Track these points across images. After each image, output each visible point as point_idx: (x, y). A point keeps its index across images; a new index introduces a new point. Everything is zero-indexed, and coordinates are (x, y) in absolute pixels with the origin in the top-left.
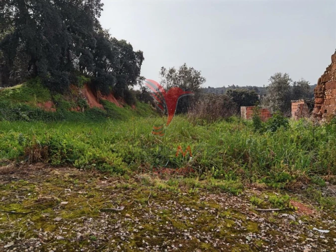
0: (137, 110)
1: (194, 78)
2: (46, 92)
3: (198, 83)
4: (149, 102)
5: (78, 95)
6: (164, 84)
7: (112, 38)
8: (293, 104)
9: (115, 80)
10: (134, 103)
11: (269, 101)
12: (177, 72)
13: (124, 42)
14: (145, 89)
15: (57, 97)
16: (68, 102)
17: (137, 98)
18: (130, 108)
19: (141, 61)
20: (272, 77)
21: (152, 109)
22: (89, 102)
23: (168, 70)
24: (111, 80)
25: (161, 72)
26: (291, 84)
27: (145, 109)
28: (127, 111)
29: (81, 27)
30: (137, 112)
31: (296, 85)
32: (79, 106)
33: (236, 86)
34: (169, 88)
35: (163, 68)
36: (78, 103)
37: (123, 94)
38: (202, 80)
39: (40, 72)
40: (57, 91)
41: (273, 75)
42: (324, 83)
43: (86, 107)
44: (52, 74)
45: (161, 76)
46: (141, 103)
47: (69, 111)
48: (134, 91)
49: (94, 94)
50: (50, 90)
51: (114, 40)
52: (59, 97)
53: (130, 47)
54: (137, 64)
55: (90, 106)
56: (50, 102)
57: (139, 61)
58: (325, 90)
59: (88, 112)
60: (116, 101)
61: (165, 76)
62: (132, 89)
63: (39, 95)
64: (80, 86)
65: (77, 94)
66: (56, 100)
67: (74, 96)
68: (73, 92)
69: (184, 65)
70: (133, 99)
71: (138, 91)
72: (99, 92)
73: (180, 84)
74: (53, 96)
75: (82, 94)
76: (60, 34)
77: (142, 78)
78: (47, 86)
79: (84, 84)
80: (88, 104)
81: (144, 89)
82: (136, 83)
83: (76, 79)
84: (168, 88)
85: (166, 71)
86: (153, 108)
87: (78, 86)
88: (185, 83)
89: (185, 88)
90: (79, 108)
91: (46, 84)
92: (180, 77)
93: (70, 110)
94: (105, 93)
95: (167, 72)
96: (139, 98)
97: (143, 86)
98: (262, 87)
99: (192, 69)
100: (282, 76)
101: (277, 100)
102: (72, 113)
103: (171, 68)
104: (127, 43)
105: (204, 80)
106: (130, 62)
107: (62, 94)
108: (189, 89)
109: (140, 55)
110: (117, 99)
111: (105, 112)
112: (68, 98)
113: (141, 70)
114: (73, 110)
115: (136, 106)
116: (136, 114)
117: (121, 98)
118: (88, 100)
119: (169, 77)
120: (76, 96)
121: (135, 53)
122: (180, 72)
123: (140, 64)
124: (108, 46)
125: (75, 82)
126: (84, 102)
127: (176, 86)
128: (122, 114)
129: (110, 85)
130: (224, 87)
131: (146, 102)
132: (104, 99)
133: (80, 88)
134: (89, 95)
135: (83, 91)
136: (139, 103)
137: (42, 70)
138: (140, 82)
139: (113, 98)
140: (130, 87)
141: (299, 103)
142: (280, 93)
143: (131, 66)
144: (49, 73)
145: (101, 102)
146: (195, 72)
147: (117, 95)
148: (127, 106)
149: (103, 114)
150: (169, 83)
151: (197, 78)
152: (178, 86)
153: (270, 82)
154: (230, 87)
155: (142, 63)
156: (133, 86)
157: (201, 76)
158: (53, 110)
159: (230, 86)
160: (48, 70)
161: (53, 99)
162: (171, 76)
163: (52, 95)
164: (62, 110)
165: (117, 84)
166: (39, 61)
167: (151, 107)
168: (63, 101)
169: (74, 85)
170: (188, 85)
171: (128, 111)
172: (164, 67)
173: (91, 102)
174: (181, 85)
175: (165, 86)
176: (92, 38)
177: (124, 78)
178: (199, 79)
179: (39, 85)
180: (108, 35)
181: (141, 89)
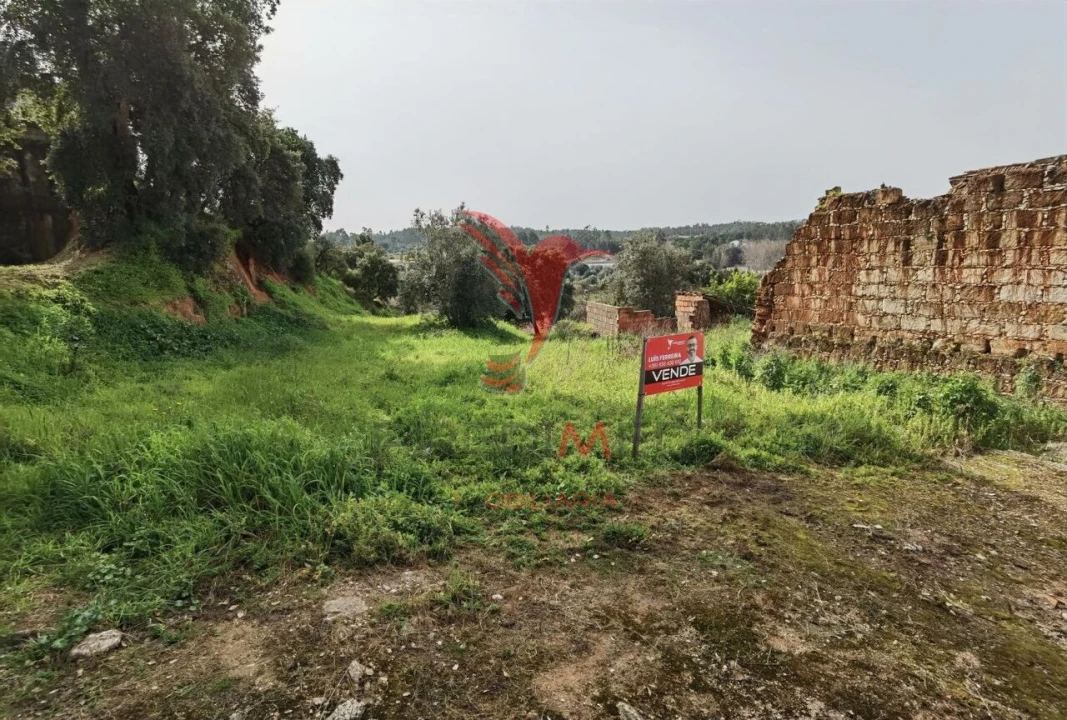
2: (175, 274)
4: (333, 272)
5: (227, 273)
8: (679, 297)
15: (200, 285)
18: (307, 293)
22: (249, 289)
30: (323, 302)
35: (417, 211)
42: (773, 285)
43: (248, 304)
47: (228, 320)
50: (181, 268)
52: (203, 286)
55: (254, 300)
56: (189, 299)
57: (331, 181)
58: (773, 294)
59: (260, 317)
63: (163, 284)
64: (226, 253)
65: (224, 271)
66: (200, 293)
68: (218, 269)
70: (310, 270)
75: (232, 272)
79: (232, 245)
80: (250, 296)
85: (425, 219)
103: (434, 212)
104: (300, 135)
109: (334, 168)
114: (229, 314)
115: (314, 285)
118: (247, 284)
131: (329, 274)
133: (227, 256)
134: (244, 272)
135: (233, 263)
141: (693, 298)
158: (201, 319)
161: (192, 291)
163: (188, 281)
172: (421, 210)
176: (261, 139)
179: (156, 258)
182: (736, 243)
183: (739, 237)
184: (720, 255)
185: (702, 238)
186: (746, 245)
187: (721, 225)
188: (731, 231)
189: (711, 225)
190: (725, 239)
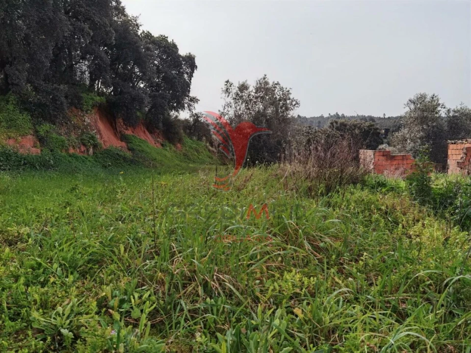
0: (184, 151)
1: (280, 100)
2: (23, 119)
3: (287, 109)
4: (204, 138)
5: (84, 125)
6: (229, 109)
7: (144, 32)
8: (451, 146)
9: (147, 100)
10: (180, 141)
11: (406, 140)
12: (252, 89)
13: (164, 39)
14: (198, 117)
15: (45, 127)
16: (63, 138)
17: (185, 132)
18: (173, 148)
19: (193, 72)
20: (410, 101)
21: (209, 150)
22: (101, 138)
23: (236, 85)
24: (141, 102)
25: (224, 89)
26: (443, 113)
27: (197, 151)
28: (167, 153)
29: (88, 8)
30: (185, 155)
31: (451, 114)
32: (84, 145)
33: (340, 114)
34: (238, 116)
35: (227, 82)
36: (81, 140)
37: (161, 125)
38: (294, 103)
39: (13, 84)
40: (45, 119)
41: (412, 98)
43: (95, 146)
44: (36, 89)
45: (224, 95)
46: (191, 139)
47: (64, 154)
48: (179, 120)
49: (111, 125)
50: (32, 116)
51: (148, 35)
52: (48, 129)
53: (174, 47)
54: (186, 76)
55: (103, 145)
56: (30, 137)
57: (189, 70)
59: (100, 155)
60: (149, 135)
61: (230, 96)
62: (177, 117)
63: (12, 124)
64: (86, 111)
65: (80, 123)
66: (42, 133)
67: (76, 127)
68: (74, 121)
69: (264, 79)
70: (177, 133)
71: (186, 120)
72: (121, 120)
73: (257, 109)
74: (37, 126)
75: (89, 124)
76: (49, 19)
77: (194, 100)
78: (26, 109)
79: (93, 106)
80: (99, 141)
81: (196, 117)
82: (183, 108)
83: (80, 99)
84: (236, 116)
85: (232, 87)
86: (210, 148)
87: (82, 111)
88: (265, 108)
89: (266, 116)
90: (83, 149)
91: (24, 105)
92: (257, 98)
93: (67, 151)
94: (130, 122)
95: (234, 90)
96: (188, 131)
97: (194, 112)
98: (382, 116)
99: (278, 84)
100: (428, 99)
101: (420, 138)
102: (70, 156)
103: (241, 83)
104: (170, 40)
105: (297, 103)
106: (174, 72)
107: (54, 124)
108: (271, 118)
109: (190, 62)
110: (151, 133)
111: (129, 154)
112: (63, 131)
113: (191, 87)
114: (71, 151)
115: (183, 144)
116: (182, 157)
117: (158, 131)
118: (100, 134)
119: (238, 97)
120: (79, 128)
121: (182, 57)
122: (258, 90)
123: (191, 76)
124: (136, 43)
125: (76, 103)
126: (93, 138)
127: (250, 113)
128: (159, 158)
129: (140, 110)
130: (322, 117)
131: (200, 139)
132: (129, 132)
133: (87, 113)
134: (101, 126)
135: (91, 119)
136: (187, 140)
137: (17, 81)
138: (189, 106)
139: (144, 132)
140: (173, 113)
141: (463, 146)
142: (425, 127)
143: (175, 78)
144: (29, 87)
145: (123, 138)
146: (282, 89)
147: (151, 127)
148: (168, 144)
149: (125, 159)
150: (238, 108)
151: (285, 100)
152: (253, 113)
153: (407, 109)
154: (331, 116)
155: (194, 75)
156: (177, 111)
157: (291, 97)
158: (36, 151)
159: (332, 114)
160: (29, 81)
161: (37, 132)
162: (242, 96)
163: (34, 125)
164: (52, 151)
165: (152, 108)
166: (11, 66)
167: (207, 147)
168: (54, 135)
169: (76, 108)
170: (270, 111)
171: (169, 153)
173: (106, 139)
174: (259, 112)
175: (231, 113)
176: (108, 29)
177: (163, 98)
178: (288, 102)
179: (11, 107)
180: (137, 25)
181: (190, 117)
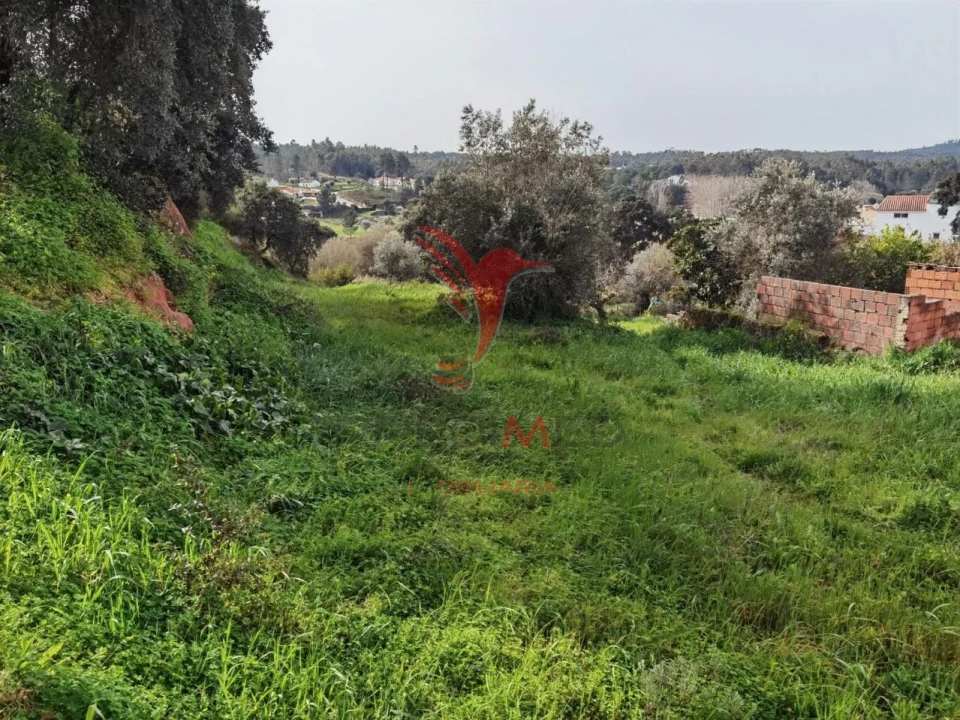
98: (411, 151)
182: (676, 179)
183: (679, 170)
184: (657, 193)
185: (627, 172)
186: (690, 182)
187: (649, 154)
188: (663, 163)
189: (634, 154)
190: (658, 173)
